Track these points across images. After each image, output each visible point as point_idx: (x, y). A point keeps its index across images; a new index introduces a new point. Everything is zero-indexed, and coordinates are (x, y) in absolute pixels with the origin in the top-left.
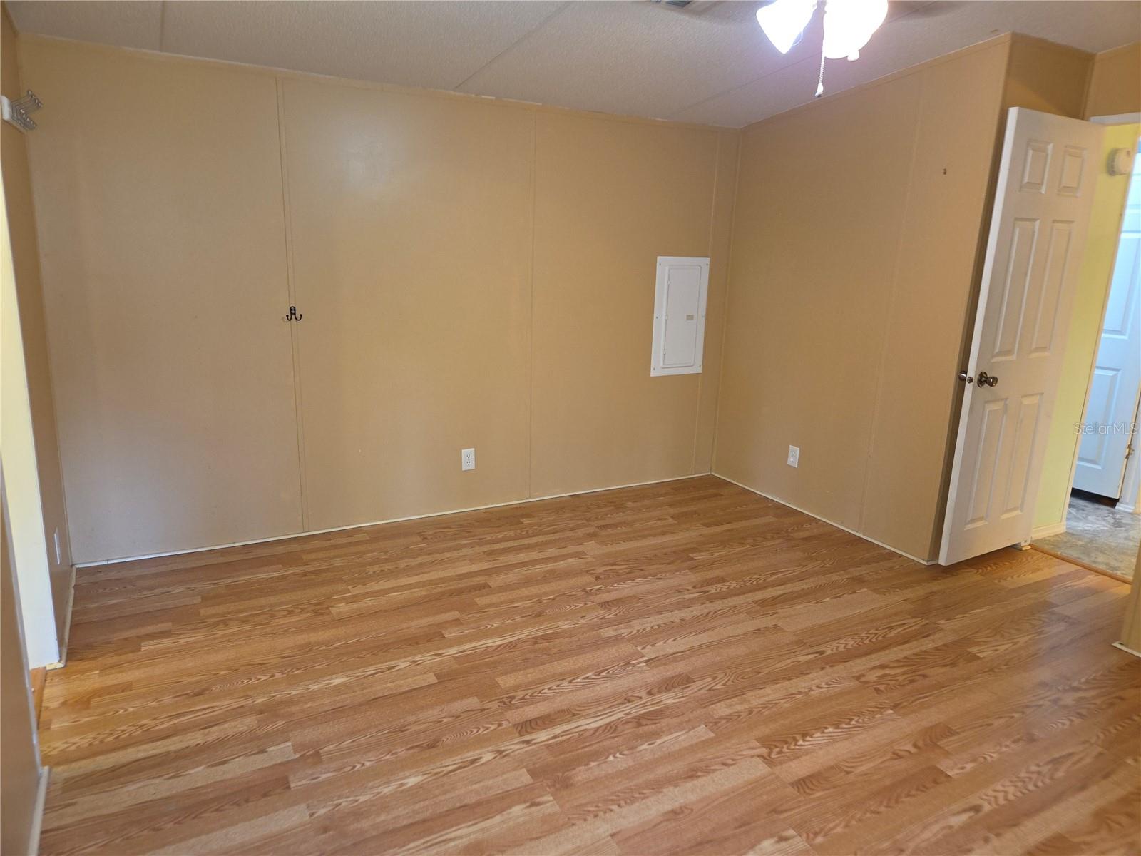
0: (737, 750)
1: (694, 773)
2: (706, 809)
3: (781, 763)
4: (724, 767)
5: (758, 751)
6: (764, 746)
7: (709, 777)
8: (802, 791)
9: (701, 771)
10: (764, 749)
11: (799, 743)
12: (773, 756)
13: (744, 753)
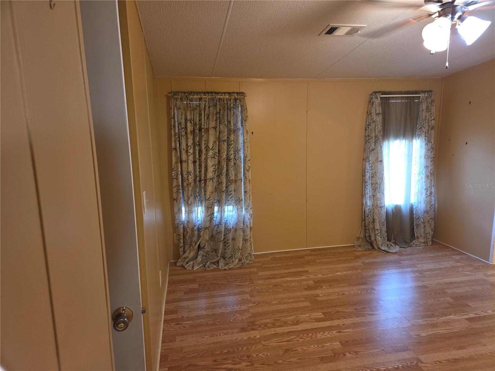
0: (434, 367)
1: (455, 361)
2: (448, 348)
3: (413, 358)
4: (441, 361)
5: (422, 365)
6: (420, 367)
7: (448, 358)
8: (406, 347)
9: (452, 361)
10: (420, 365)
11: (401, 365)
12: (416, 362)
13: (431, 365)
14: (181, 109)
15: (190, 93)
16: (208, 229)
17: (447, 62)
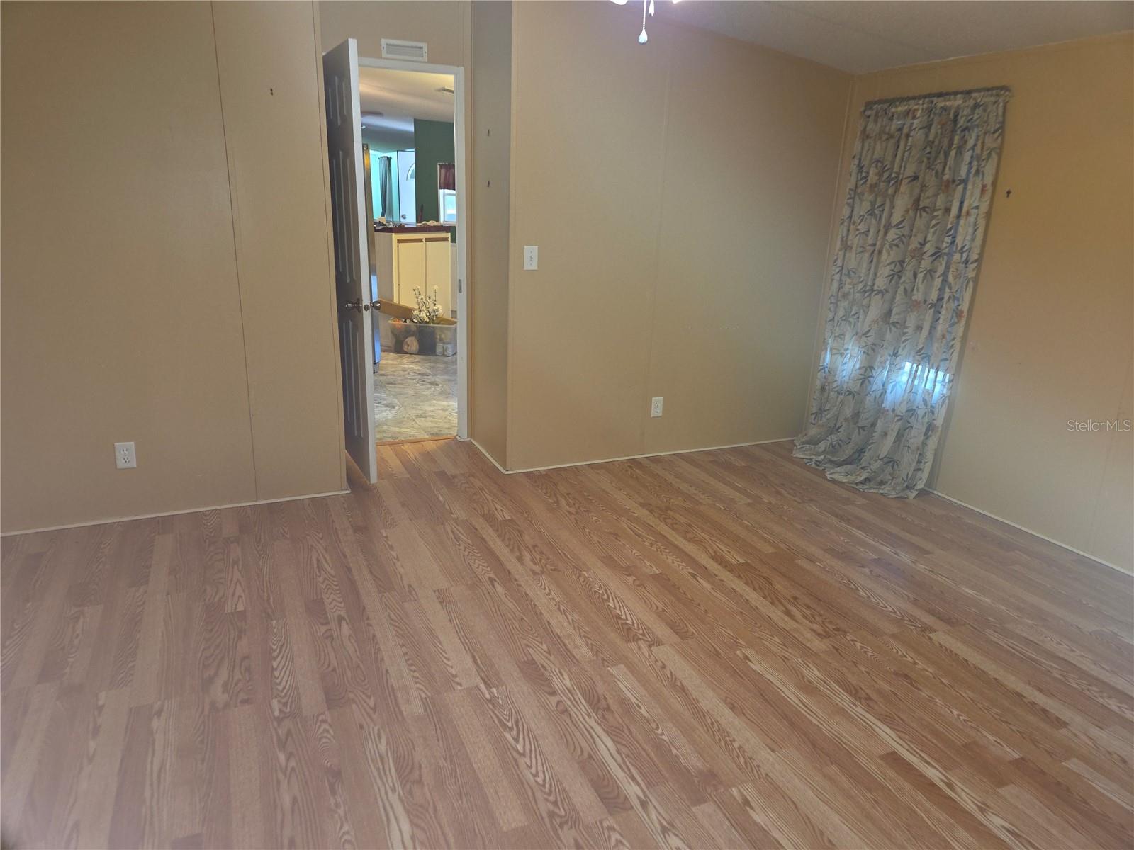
14: (871, 138)
15: (892, 102)
16: (854, 396)
17: (644, 32)
